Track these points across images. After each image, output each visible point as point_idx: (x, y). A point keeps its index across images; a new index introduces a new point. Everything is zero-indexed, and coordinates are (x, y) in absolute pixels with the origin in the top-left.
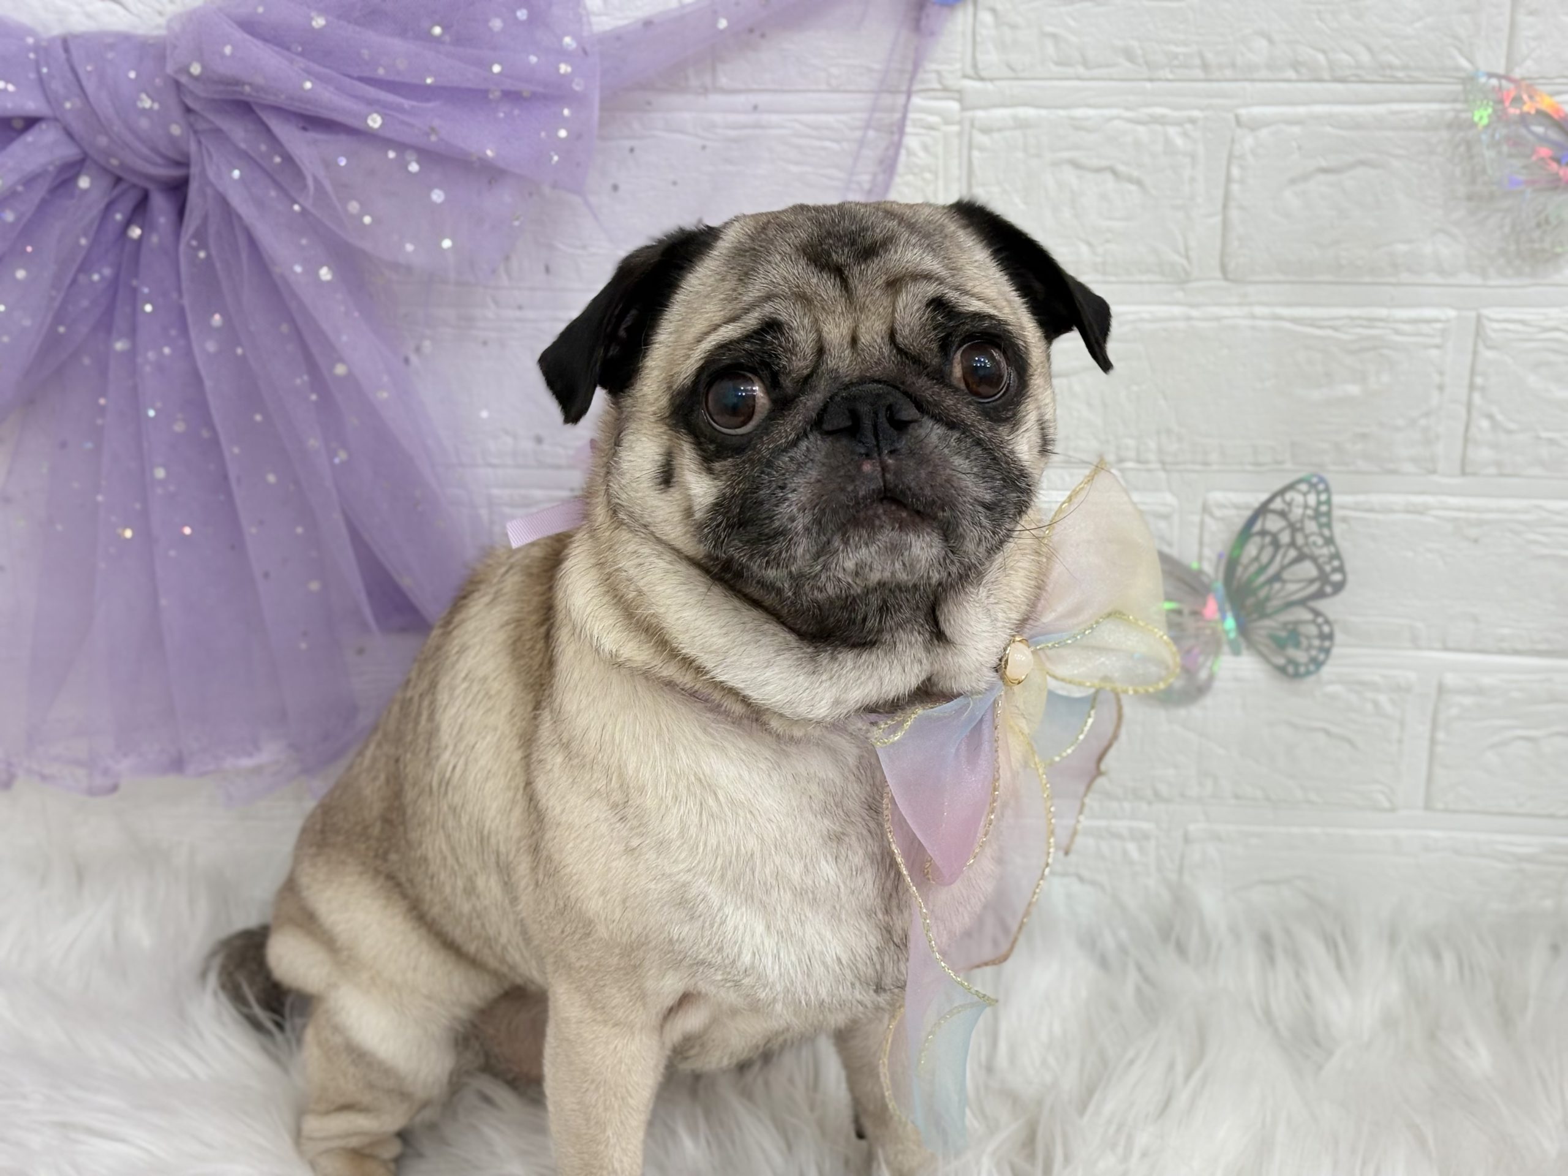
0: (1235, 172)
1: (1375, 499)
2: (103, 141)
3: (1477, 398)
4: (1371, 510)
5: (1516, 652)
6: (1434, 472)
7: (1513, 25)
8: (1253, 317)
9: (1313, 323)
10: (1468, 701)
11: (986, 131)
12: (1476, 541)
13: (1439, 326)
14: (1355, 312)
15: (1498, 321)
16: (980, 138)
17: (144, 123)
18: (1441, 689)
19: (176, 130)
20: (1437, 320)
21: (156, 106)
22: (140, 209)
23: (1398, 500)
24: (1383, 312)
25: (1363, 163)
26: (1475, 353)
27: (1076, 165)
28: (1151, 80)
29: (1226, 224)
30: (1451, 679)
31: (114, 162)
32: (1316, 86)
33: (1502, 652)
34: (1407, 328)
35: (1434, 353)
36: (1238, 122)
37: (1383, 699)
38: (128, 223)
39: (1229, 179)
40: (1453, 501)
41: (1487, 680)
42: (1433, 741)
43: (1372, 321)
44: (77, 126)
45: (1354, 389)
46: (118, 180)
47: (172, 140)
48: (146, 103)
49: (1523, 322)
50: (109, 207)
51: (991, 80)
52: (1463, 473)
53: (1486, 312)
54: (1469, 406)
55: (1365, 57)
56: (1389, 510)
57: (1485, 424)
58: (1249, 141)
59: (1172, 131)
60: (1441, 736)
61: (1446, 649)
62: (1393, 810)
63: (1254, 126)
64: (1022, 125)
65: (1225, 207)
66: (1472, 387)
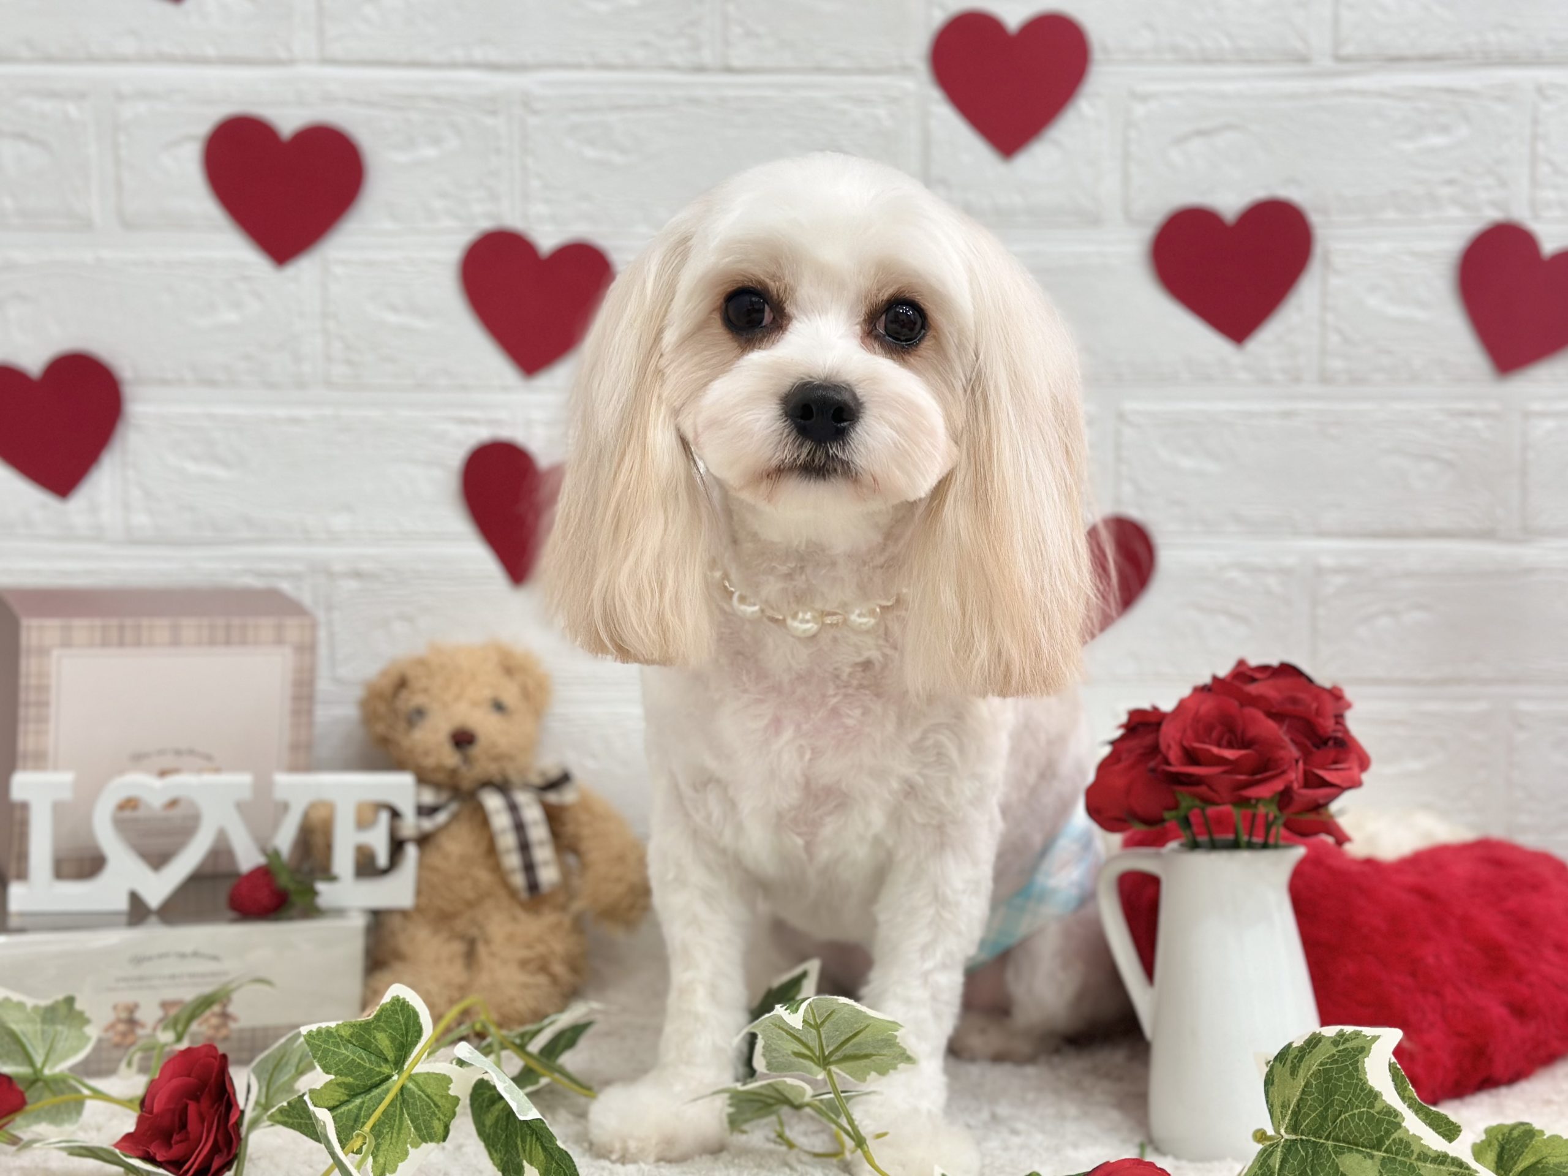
0: (1132, 134)
7: (1336, 21)
18: (1320, 571)
25: (1229, 127)
30: (1327, 561)
32: (1192, 69)
36: (1133, 95)
39: (1127, 141)
42: (1314, 618)
54: (1323, 324)
55: (1226, 43)
57: (1334, 339)
60: (1320, 612)
61: (1321, 534)
65: (1125, 163)
66: (1324, 308)
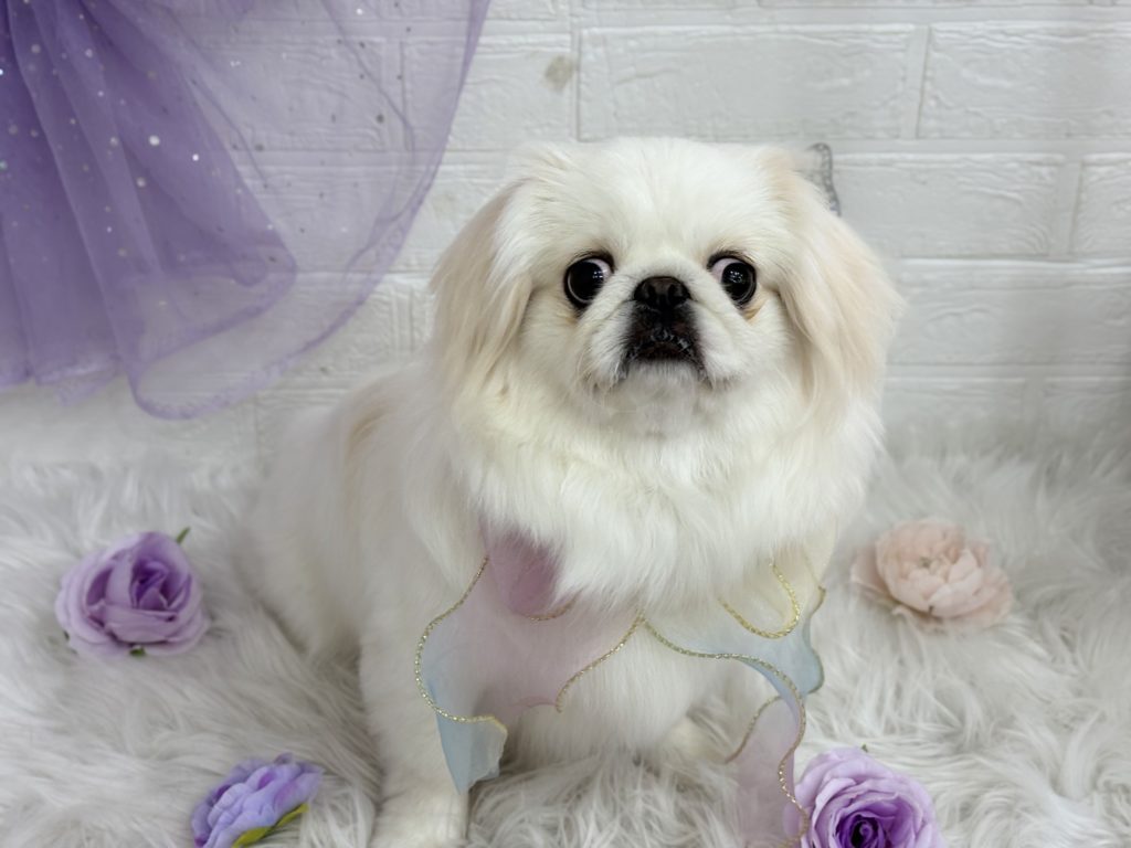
1: (858, 157)
3: (928, 87)
4: (856, 164)
5: (949, 257)
6: (897, 137)
8: (778, 32)
9: (819, 36)
12: (924, 183)
13: (903, 36)
14: (848, 28)
15: (942, 32)
20: (903, 32)
23: (873, 157)
24: (866, 27)
26: (927, 54)
33: (939, 257)
34: (882, 38)
35: (900, 55)
40: (910, 156)
41: (929, 277)
43: (857, 34)
45: (846, 82)
49: (959, 32)
52: (918, 137)
53: (935, 26)
56: (867, 164)
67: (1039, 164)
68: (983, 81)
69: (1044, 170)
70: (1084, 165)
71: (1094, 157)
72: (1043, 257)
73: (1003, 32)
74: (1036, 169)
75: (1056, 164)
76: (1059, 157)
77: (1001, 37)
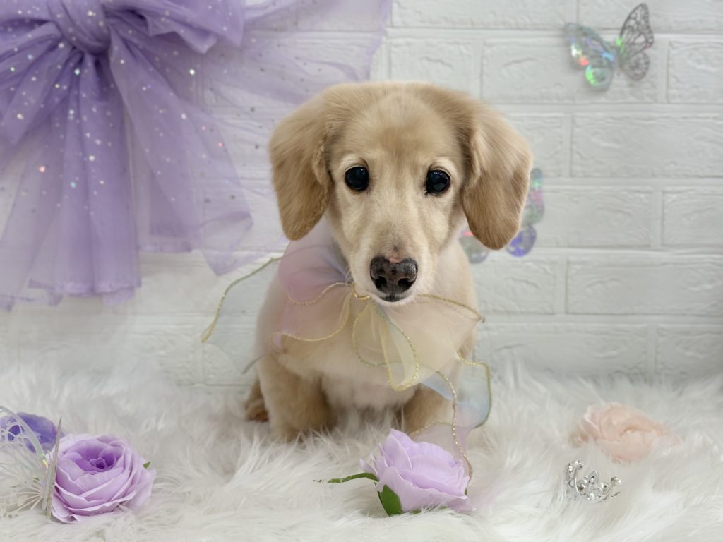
0: (485, 62)
2: (71, 30)
3: (574, 147)
5: (594, 247)
6: (560, 176)
10: (578, 267)
11: (396, 46)
12: (577, 202)
13: (559, 119)
14: (529, 115)
15: (580, 117)
16: (394, 49)
17: (89, 22)
18: (569, 263)
19: (101, 24)
20: (558, 117)
21: (95, 14)
22: (80, 63)
24: (539, 114)
25: (529, 59)
26: (572, 129)
27: (428, 59)
28: (454, 28)
29: (482, 82)
30: (573, 259)
31: (74, 39)
32: (512, 32)
33: (589, 247)
34: (547, 120)
35: (558, 130)
36: (485, 44)
37: (547, 267)
38: (75, 68)
39: (482, 65)
40: (568, 187)
41: (585, 259)
42: (567, 284)
43: (535, 118)
44: (62, 24)
46: (74, 48)
47: (99, 28)
48: (90, 13)
49: (589, 117)
50: (68, 61)
51: (398, 27)
52: (571, 176)
53: (575, 114)
54: (572, 150)
55: (527, 20)
57: (577, 157)
58: (488, 51)
59: (462, 48)
60: (570, 281)
61: (570, 246)
62: (553, 314)
63: (490, 45)
64: (408, 44)
65: (481, 75)
66: (572, 143)
67: (638, 192)
68: (604, 144)
69: (642, 196)
70: (664, 192)
71: (669, 189)
72: (647, 247)
73: (613, 118)
74: (637, 195)
75: (649, 192)
76: (648, 188)
77: (610, 120)
